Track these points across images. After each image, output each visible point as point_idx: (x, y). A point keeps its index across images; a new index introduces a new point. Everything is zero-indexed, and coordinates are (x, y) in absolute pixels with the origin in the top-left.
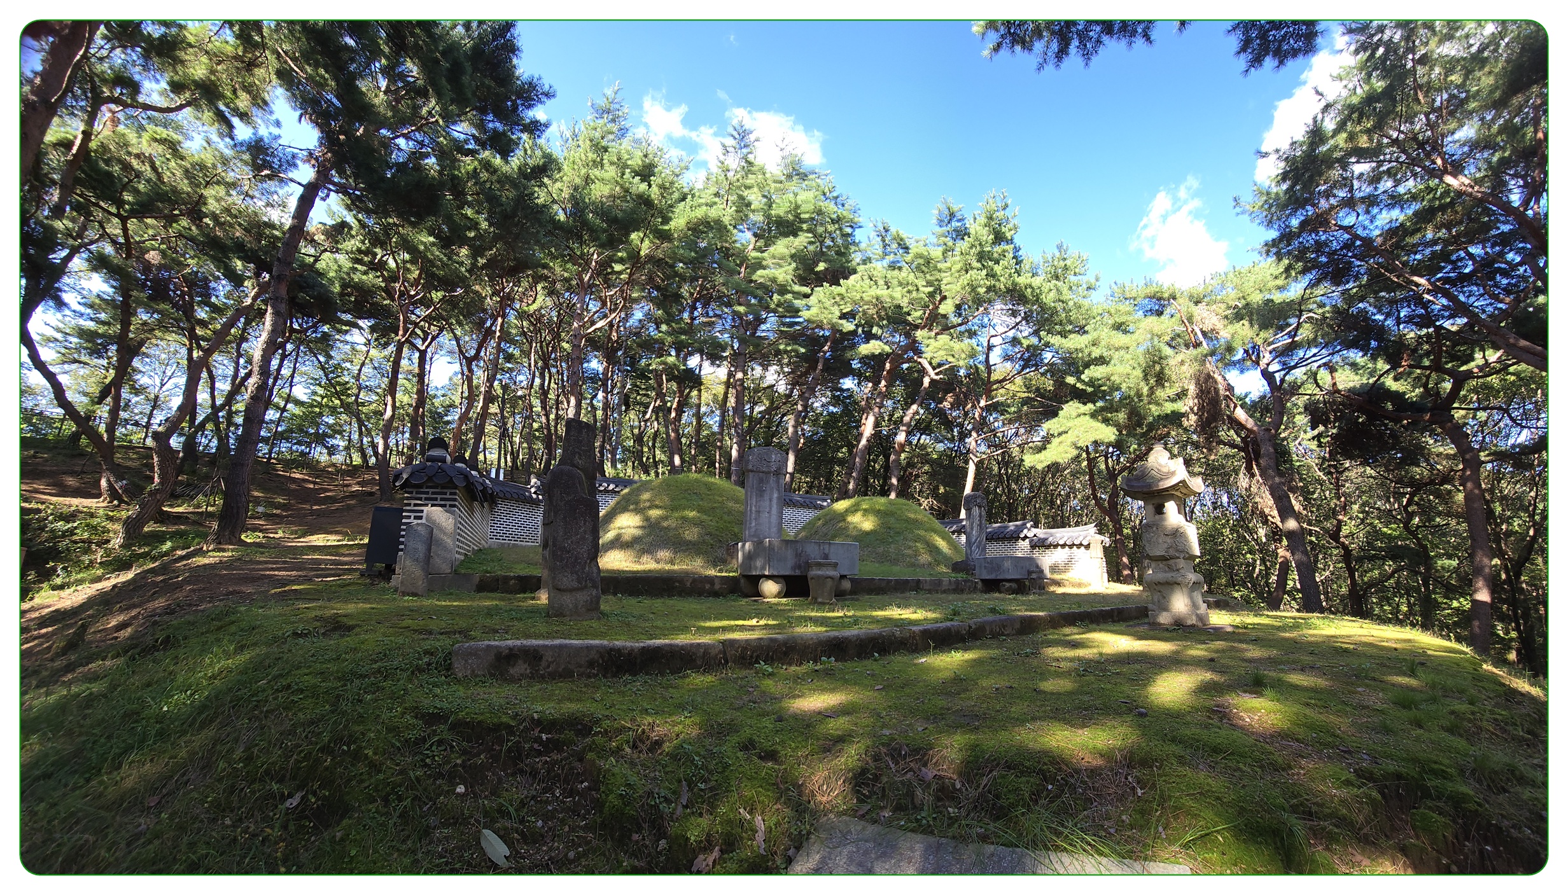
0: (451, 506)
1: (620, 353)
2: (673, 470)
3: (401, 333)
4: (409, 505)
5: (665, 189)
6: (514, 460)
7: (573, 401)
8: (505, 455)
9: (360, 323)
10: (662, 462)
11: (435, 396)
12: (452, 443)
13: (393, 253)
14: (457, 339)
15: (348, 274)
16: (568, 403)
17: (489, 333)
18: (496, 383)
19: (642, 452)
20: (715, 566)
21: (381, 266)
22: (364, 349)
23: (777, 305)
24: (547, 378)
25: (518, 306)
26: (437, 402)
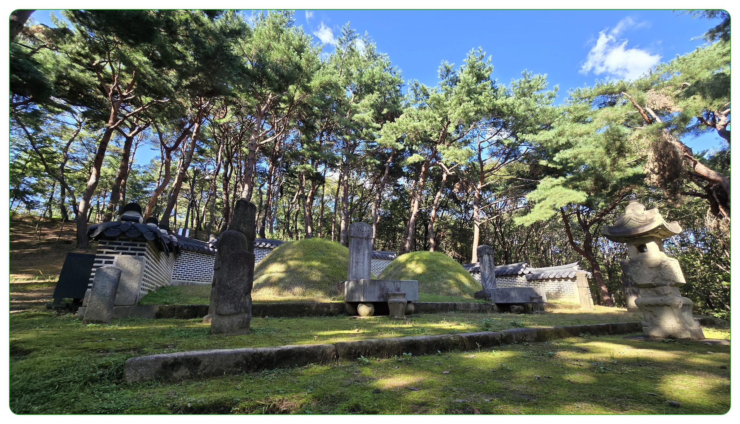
0: (139, 254)
1: (279, 159)
2: (308, 236)
3: (111, 121)
4: (102, 252)
5: (309, 61)
6: (199, 224)
7: (246, 187)
8: (192, 219)
9: (74, 108)
10: (301, 230)
11: (137, 172)
12: (147, 208)
13: (110, 62)
14: (160, 134)
15: (66, 69)
16: (243, 187)
17: (187, 133)
18: (189, 169)
19: (289, 223)
20: (330, 296)
21: (98, 69)
22: (75, 128)
23: (365, 135)
24: (229, 170)
25: (212, 118)
26: (138, 176)
